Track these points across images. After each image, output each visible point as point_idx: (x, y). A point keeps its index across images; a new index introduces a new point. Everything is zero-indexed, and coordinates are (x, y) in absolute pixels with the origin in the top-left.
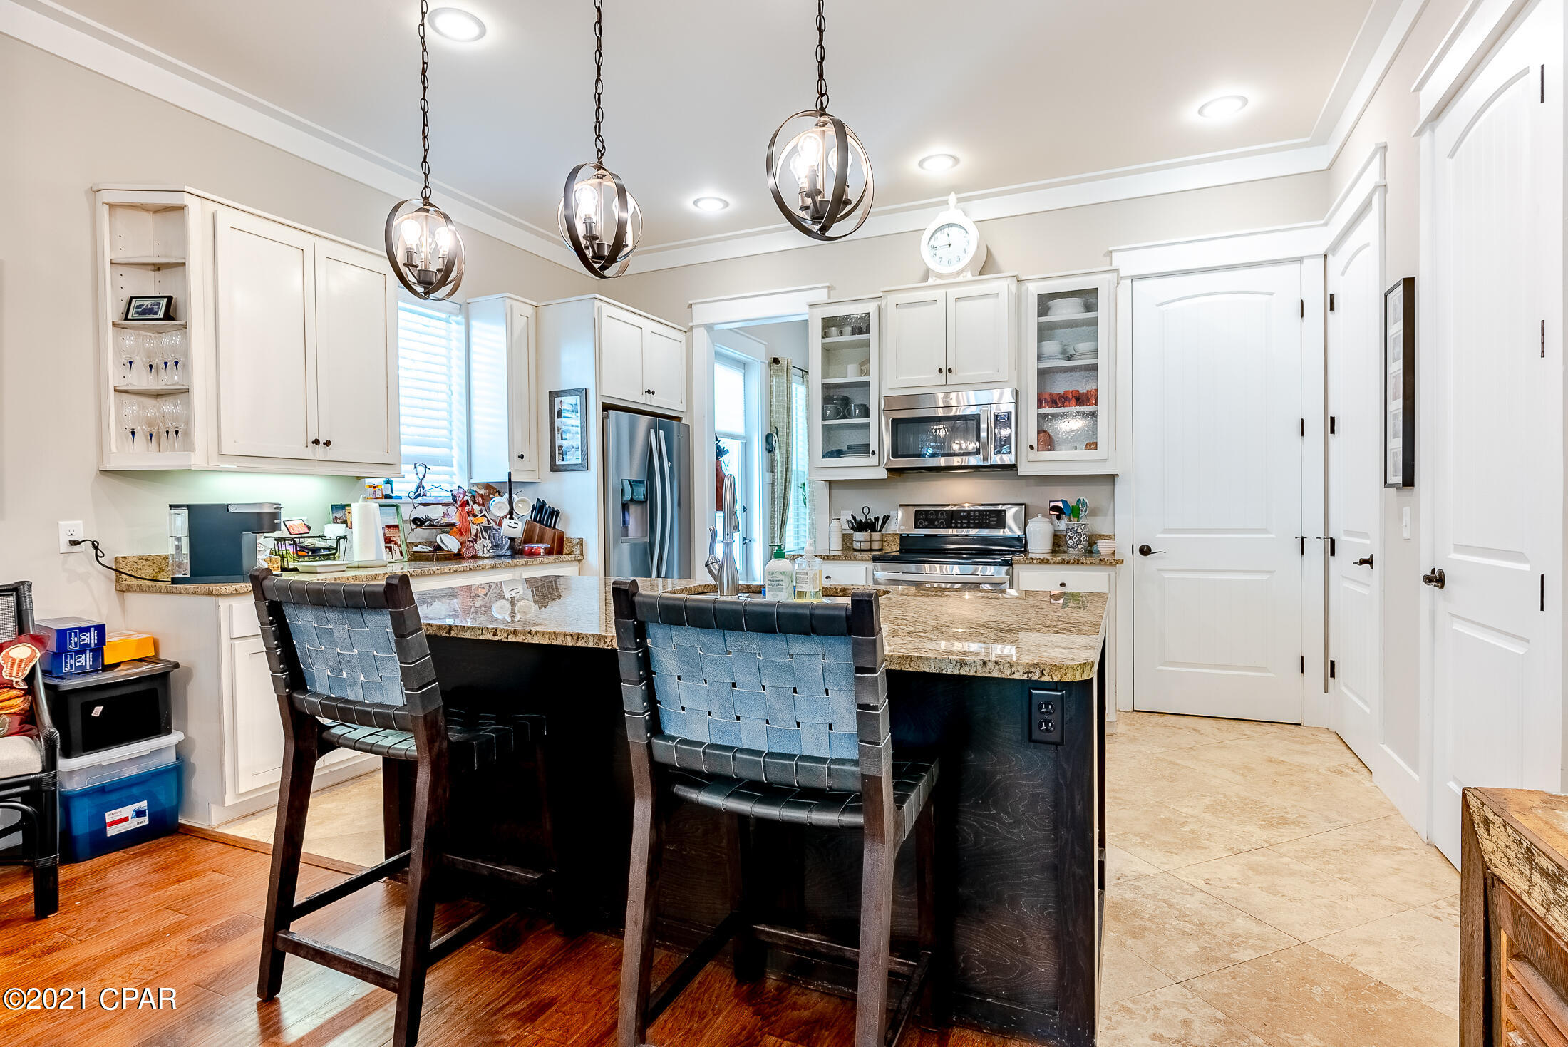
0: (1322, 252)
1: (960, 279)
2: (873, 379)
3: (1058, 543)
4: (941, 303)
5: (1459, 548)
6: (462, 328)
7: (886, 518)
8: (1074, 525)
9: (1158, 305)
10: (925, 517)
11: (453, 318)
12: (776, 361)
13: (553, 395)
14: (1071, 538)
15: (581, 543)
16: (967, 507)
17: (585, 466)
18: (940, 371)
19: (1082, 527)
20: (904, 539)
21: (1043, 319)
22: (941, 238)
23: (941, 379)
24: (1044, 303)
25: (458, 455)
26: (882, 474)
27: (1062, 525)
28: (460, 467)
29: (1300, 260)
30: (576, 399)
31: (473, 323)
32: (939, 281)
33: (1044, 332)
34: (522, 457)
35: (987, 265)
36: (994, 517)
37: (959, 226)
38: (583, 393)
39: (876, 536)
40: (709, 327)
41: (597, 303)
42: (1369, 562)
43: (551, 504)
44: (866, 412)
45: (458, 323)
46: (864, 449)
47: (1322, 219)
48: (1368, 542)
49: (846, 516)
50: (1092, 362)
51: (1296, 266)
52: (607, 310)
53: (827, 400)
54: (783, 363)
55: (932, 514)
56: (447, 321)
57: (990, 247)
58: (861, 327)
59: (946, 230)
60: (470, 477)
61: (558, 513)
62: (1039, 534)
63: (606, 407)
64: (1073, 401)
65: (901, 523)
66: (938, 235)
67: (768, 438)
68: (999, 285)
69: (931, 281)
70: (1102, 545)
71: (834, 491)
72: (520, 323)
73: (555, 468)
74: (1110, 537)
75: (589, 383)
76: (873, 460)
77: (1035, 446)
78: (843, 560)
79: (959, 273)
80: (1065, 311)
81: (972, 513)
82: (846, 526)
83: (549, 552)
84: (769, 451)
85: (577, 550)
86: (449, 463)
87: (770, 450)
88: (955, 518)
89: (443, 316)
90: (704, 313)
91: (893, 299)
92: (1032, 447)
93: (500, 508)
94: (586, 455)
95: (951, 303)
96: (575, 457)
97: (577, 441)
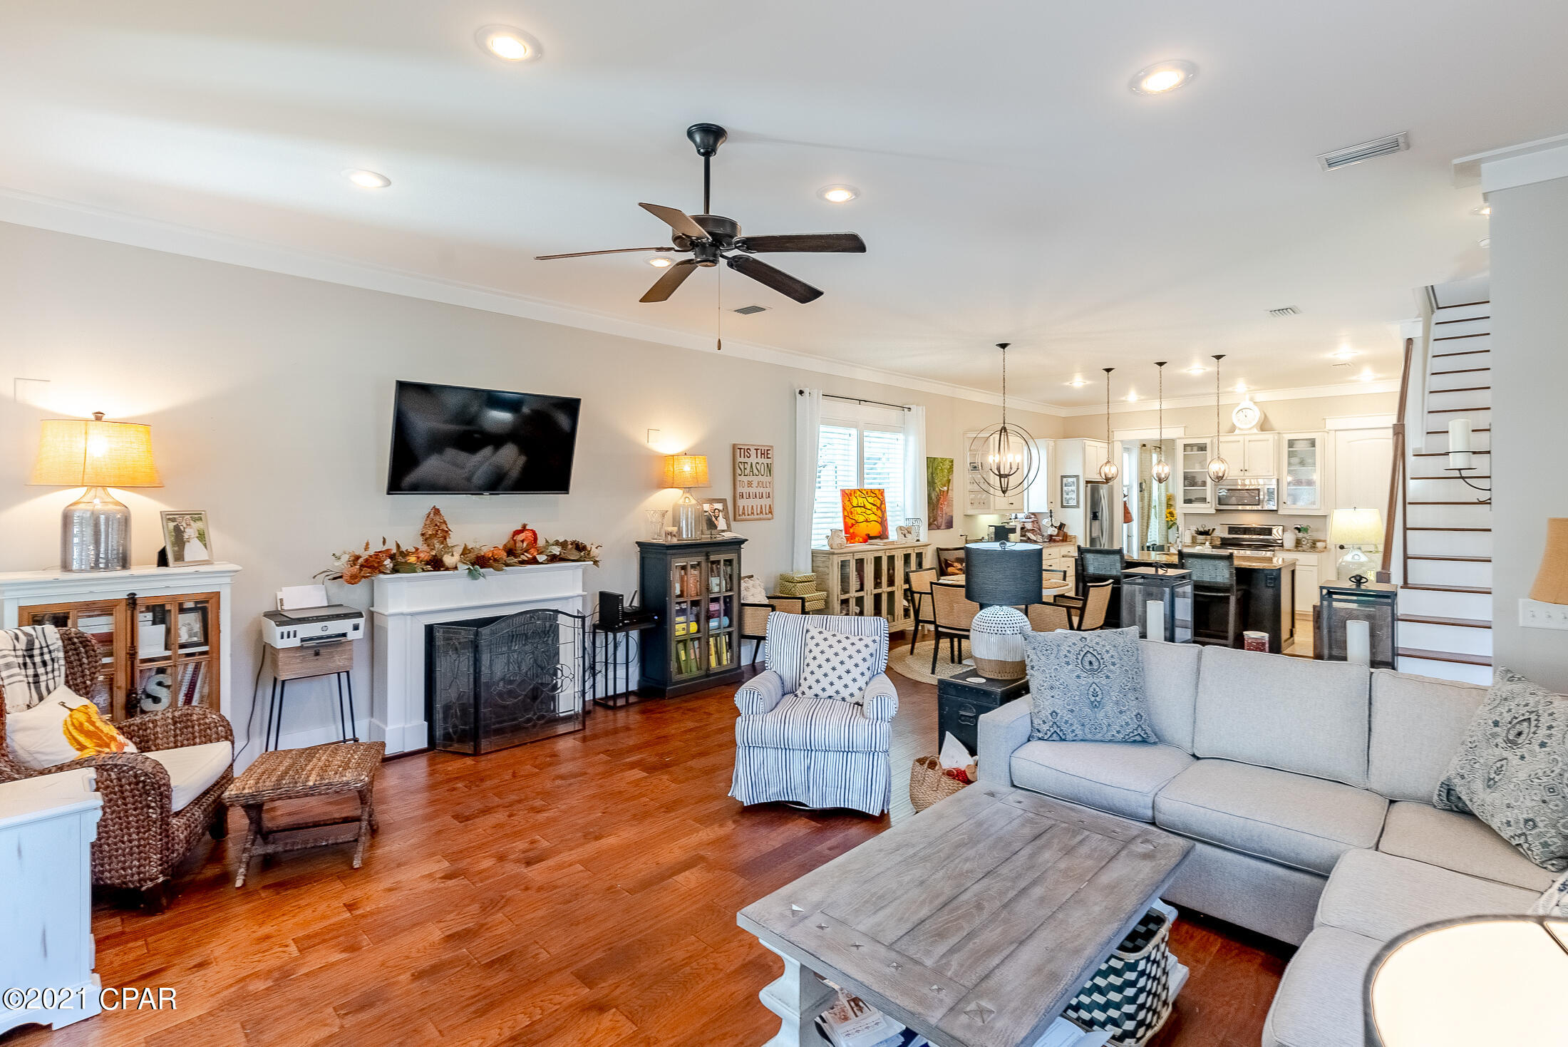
1: (1251, 432)
2: (1208, 470)
3: (1298, 543)
4: (1242, 442)
7: (1214, 529)
8: (1305, 535)
9: (1348, 442)
10: (1232, 530)
12: (1144, 445)
13: (1063, 477)
14: (1304, 541)
15: (1075, 537)
16: (1254, 526)
17: (1077, 506)
18: (1242, 470)
19: (1310, 536)
20: (1223, 539)
21: (1291, 449)
23: (1242, 473)
24: (1291, 443)
26: (1214, 512)
27: (1300, 535)
30: (1075, 479)
32: (1240, 433)
33: (1291, 455)
34: (1051, 502)
35: (1264, 426)
36: (1269, 532)
37: (1252, 409)
38: (1077, 477)
39: (1207, 537)
40: (1122, 441)
41: (1084, 441)
43: (1063, 521)
44: (1204, 484)
46: (1204, 500)
49: (1194, 528)
50: (1313, 467)
52: (1087, 443)
53: (1185, 478)
54: (1148, 446)
55: (1236, 529)
57: (1268, 414)
58: (1202, 448)
59: (1244, 410)
60: (1029, 510)
61: (1066, 525)
62: (1289, 539)
63: (1087, 482)
64: (1306, 483)
65: (1222, 533)
66: (1240, 412)
67: (1141, 484)
68: (1268, 436)
69: (1237, 432)
70: (1319, 544)
71: (1187, 518)
72: (1050, 448)
73: (1063, 506)
74: (1325, 541)
75: (1080, 472)
76: (1209, 505)
77: (1286, 502)
79: (1250, 429)
80: (1301, 447)
81: (1256, 529)
82: (1194, 532)
83: (1063, 541)
84: (1140, 492)
85: (1073, 540)
88: (1246, 531)
90: (1120, 435)
93: (1047, 523)
94: (1078, 502)
95: (1246, 443)
96: (1073, 503)
97: (1074, 496)
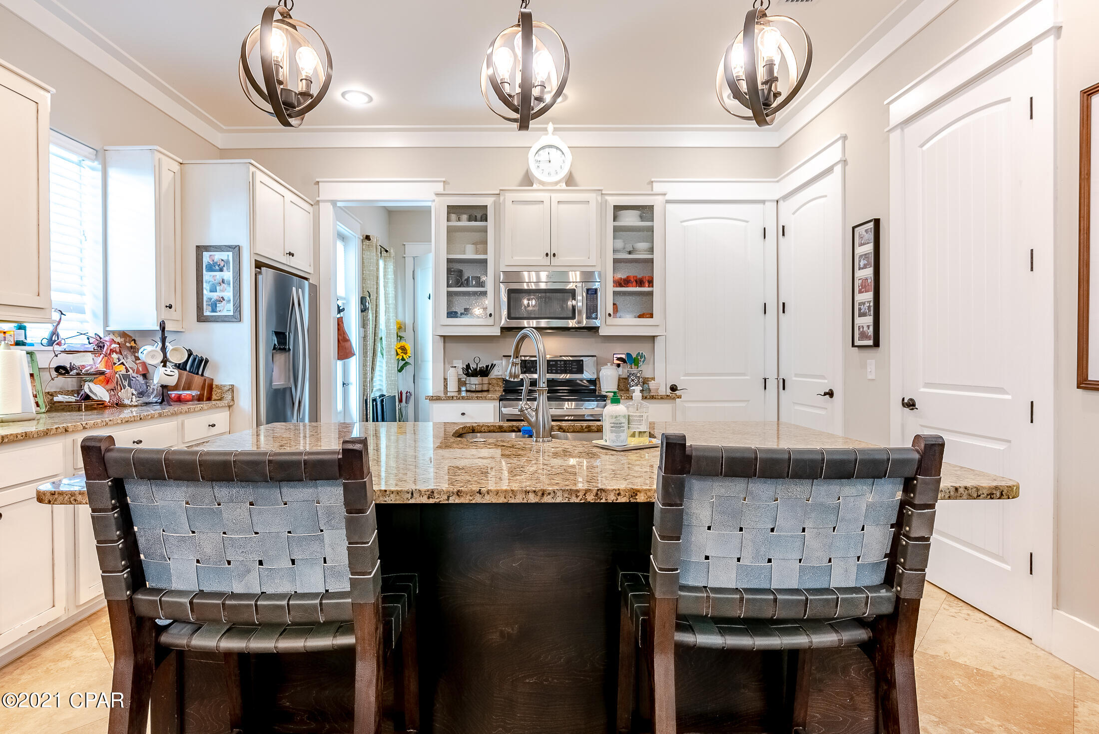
0: (776, 199)
1: (558, 187)
2: (490, 257)
3: (622, 383)
4: (547, 203)
5: (927, 385)
6: (99, 175)
7: (493, 366)
8: (634, 370)
9: (681, 222)
10: (527, 365)
11: (88, 163)
12: (368, 238)
13: (201, 249)
14: (633, 380)
15: (232, 389)
17: (237, 317)
18: (547, 255)
19: (640, 372)
20: (507, 383)
21: (617, 223)
22: (544, 154)
23: (546, 261)
24: (618, 212)
25: (93, 303)
26: (497, 332)
27: (626, 371)
28: (95, 315)
29: (763, 202)
31: (113, 173)
32: (541, 187)
33: (618, 233)
34: (170, 307)
35: (571, 181)
36: (577, 366)
37: (557, 148)
38: (236, 250)
39: (486, 380)
40: (334, 203)
41: (252, 169)
42: (830, 394)
43: (198, 352)
44: (482, 283)
45: (93, 169)
46: (482, 312)
47: (776, 178)
48: (826, 381)
49: (460, 365)
50: (650, 256)
51: (760, 206)
52: (260, 176)
53: (451, 271)
54: (373, 241)
55: (529, 363)
56: (79, 164)
59: (547, 150)
60: (106, 323)
61: (207, 361)
62: (608, 378)
63: (259, 265)
64: (634, 283)
66: (541, 152)
67: (363, 300)
68: (584, 195)
69: (535, 186)
70: (653, 385)
71: (447, 345)
72: (167, 178)
73: (202, 319)
74: (654, 379)
75: (241, 239)
76: (490, 320)
77: (612, 314)
78: (475, 399)
79: (557, 183)
80: (630, 219)
81: (559, 363)
82: (461, 372)
83: (200, 399)
84: (362, 311)
85: (228, 396)
86: (82, 311)
87: (364, 310)
89: (75, 158)
90: (329, 191)
91: (510, 197)
92: (610, 315)
93: (153, 357)
94: (238, 308)
95: (554, 204)
96: (227, 309)
97: (229, 294)
